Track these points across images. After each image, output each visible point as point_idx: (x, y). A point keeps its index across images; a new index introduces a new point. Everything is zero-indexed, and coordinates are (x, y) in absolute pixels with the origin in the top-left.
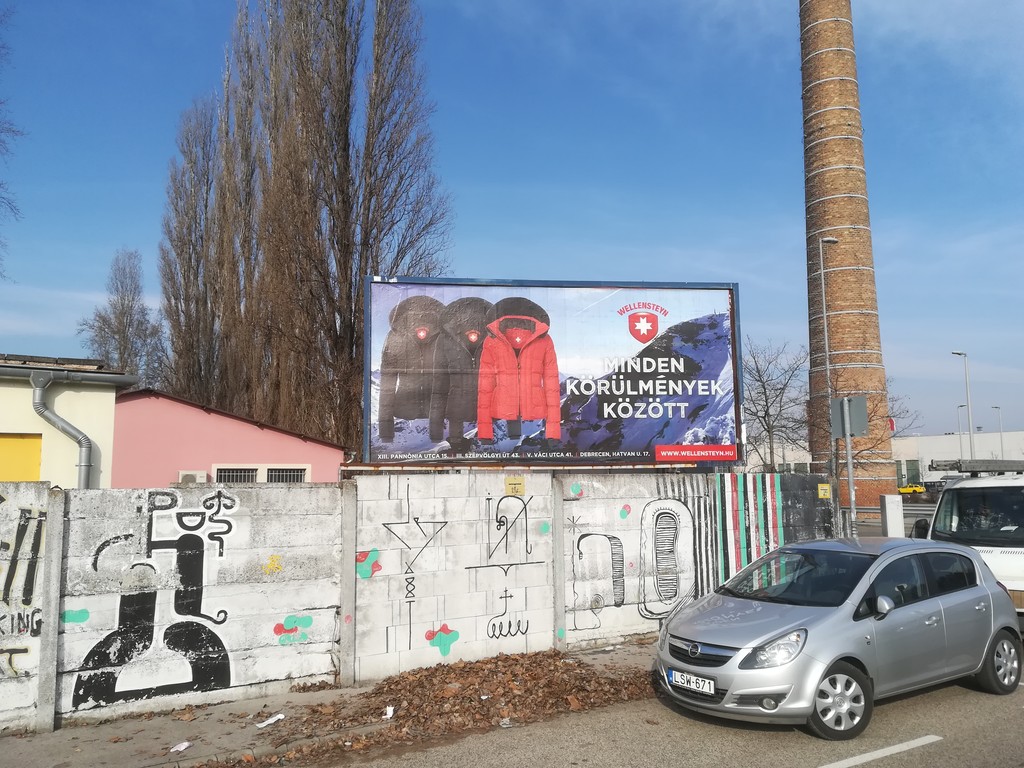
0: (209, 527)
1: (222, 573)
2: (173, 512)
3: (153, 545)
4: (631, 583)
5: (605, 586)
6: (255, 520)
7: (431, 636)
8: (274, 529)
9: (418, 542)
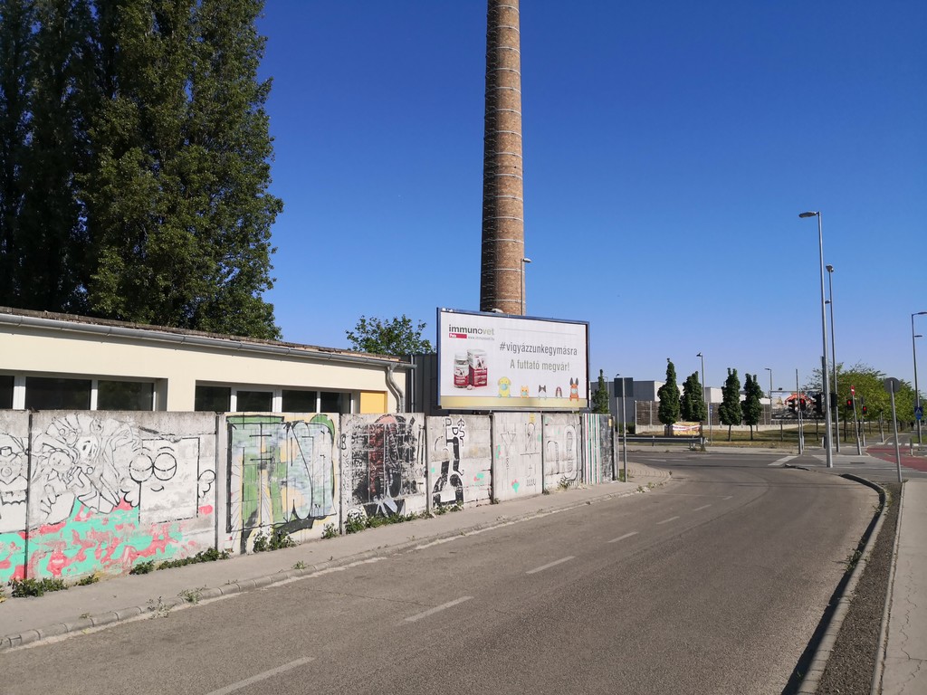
0: (460, 434)
1: (464, 453)
2: (451, 427)
3: (448, 441)
4: (561, 463)
5: (554, 464)
6: (470, 432)
7: (513, 484)
8: (474, 435)
9: (509, 443)
